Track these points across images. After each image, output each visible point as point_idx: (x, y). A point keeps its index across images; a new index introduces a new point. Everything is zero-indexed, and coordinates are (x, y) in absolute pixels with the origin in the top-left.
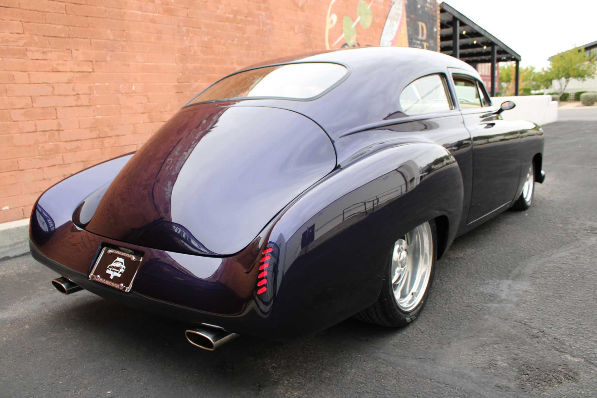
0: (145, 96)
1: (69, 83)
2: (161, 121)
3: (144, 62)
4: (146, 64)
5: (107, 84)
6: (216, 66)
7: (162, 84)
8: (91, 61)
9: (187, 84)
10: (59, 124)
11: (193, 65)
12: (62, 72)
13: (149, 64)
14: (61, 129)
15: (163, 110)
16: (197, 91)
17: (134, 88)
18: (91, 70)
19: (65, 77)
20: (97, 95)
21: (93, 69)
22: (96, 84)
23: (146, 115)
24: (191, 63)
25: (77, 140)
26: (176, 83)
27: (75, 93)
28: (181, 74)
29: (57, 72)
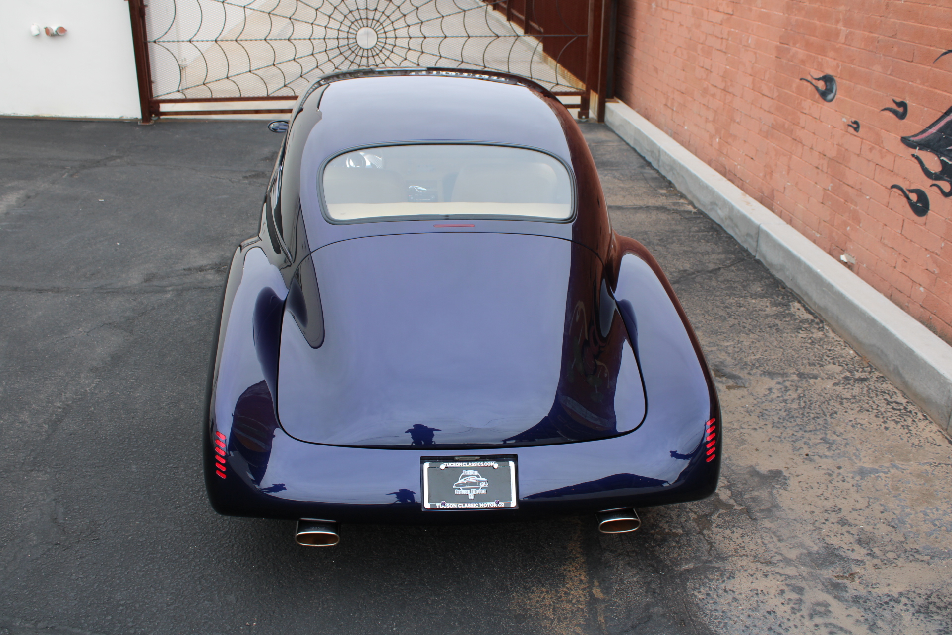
0: (755, 53)
1: (721, 24)
2: (759, 92)
3: (761, 8)
4: (762, 10)
5: (737, 31)
6: (817, 23)
7: (768, 40)
8: (734, 3)
9: (786, 46)
10: (711, 66)
11: (797, 18)
12: (721, 12)
13: (764, 11)
14: (712, 70)
15: (763, 78)
16: (792, 61)
17: (750, 41)
18: (732, 13)
19: (719, 17)
20: (730, 42)
21: (733, 11)
22: (732, 30)
23: (751, 78)
24: (795, 15)
25: (716, 86)
26: (779, 43)
27: (721, 36)
28: (784, 30)
29: (719, 11)
